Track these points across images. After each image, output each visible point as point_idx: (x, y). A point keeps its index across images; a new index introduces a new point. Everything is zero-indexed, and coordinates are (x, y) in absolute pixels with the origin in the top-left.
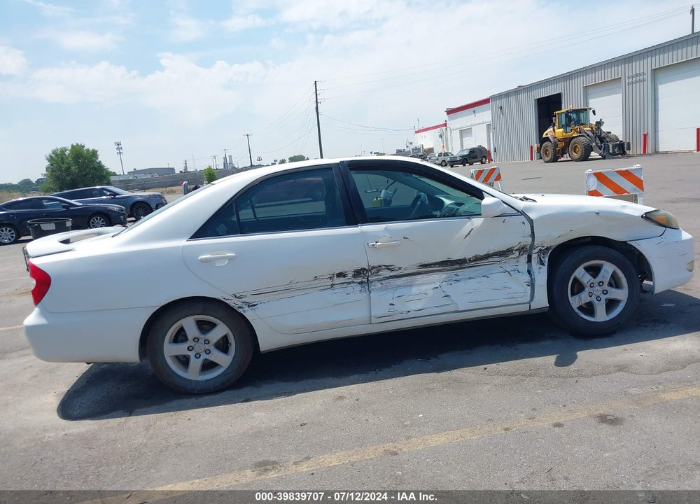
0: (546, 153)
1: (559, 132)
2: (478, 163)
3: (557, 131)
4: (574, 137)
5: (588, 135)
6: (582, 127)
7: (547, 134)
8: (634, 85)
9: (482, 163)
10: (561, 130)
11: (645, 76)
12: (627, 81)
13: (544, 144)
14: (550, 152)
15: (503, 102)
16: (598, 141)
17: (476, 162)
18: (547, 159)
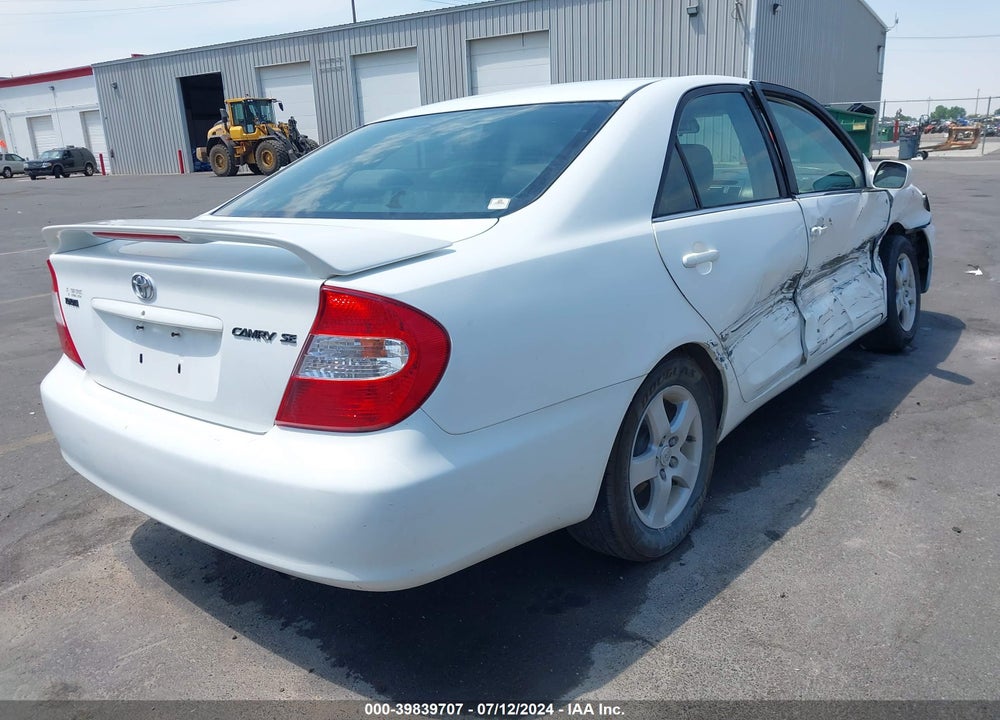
0: (218, 162)
1: (236, 131)
2: (79, 175)
3: (232, 129)
4: (261, 140)
5: (279, 138)
6: (269, 125)
7: (214, 133)
8: (334, 73)
9: (87, 174)
10: (239, 128)
11: (343, 64)
12: (318, 68)
13: (214, 148)
14: (225, 160)
15: (117, 76)
16: (295, 147)
17: (75, 172)
18: (221, 170)
